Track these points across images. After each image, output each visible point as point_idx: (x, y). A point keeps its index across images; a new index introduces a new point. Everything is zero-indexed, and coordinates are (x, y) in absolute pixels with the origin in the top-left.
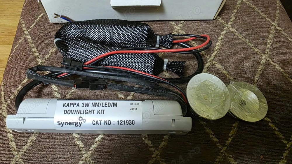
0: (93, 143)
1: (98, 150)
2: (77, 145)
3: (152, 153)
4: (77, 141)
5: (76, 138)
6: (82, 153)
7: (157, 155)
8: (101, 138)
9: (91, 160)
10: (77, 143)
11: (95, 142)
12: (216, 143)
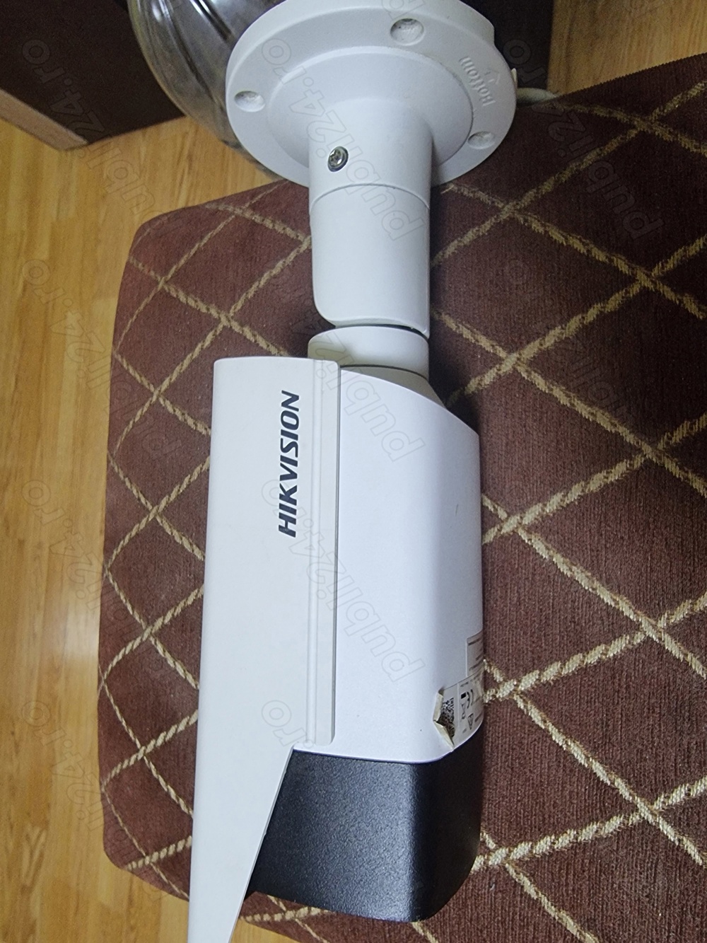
0: (614, 789)
1: (632, 779)
2: (618, 832)
3: (648, 640)
4: (607, 832)
5: (597, 832)
6: (639, 823)
7: (654, 627)
8: (601, 768)
9: (658, 801)
10: (611, 830)
11: (611, 783)
12: (631, 470)
